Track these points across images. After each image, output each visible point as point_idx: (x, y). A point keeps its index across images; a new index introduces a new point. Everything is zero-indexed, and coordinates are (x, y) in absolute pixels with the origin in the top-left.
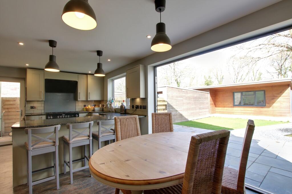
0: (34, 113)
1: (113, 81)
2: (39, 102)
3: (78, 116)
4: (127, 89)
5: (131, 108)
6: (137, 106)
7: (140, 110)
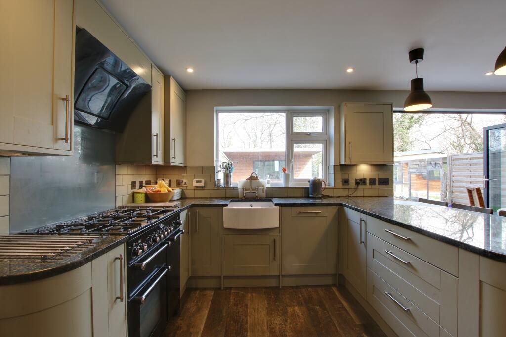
4: (349, 145)
5: (340, 184)
6: (361, 180)
7: (370, 187)
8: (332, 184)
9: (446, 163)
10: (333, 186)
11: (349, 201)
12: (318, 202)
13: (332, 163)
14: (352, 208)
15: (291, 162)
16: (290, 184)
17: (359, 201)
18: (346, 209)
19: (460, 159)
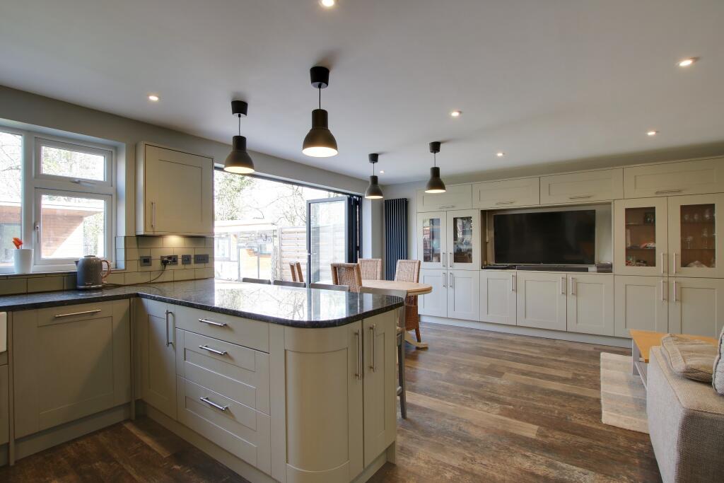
4: (150, 206)
5: (135, 266)
6: (170, 257)
7: (183, 267)
8: (122, 265)
9: (276, 236)
10: (124, 268)
11: (152, 289)
12: (95, 295)
13: (122, 232)
14: (154, 299)
15: (35, 228)
16: (33, 269)
17: (166, 287)
18: (145, 300)
19: (290, 233)
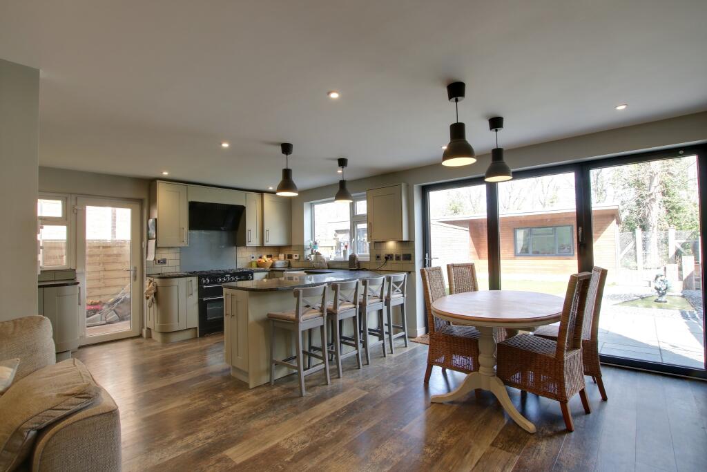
0: (163, 272)
1: (312, 206)
2: (172, 251)
3: (253, 279)
5: (374, 259)
6: (389, 255)
7: (397, 262)
8: (368, 259)
